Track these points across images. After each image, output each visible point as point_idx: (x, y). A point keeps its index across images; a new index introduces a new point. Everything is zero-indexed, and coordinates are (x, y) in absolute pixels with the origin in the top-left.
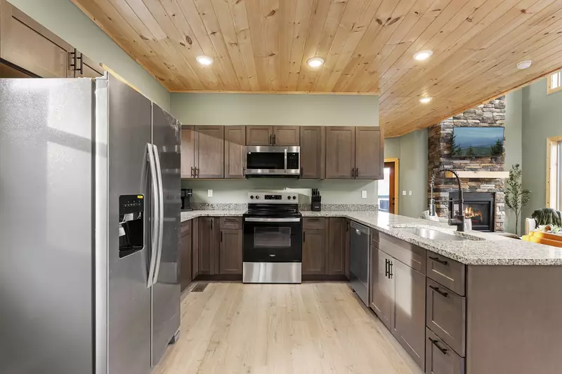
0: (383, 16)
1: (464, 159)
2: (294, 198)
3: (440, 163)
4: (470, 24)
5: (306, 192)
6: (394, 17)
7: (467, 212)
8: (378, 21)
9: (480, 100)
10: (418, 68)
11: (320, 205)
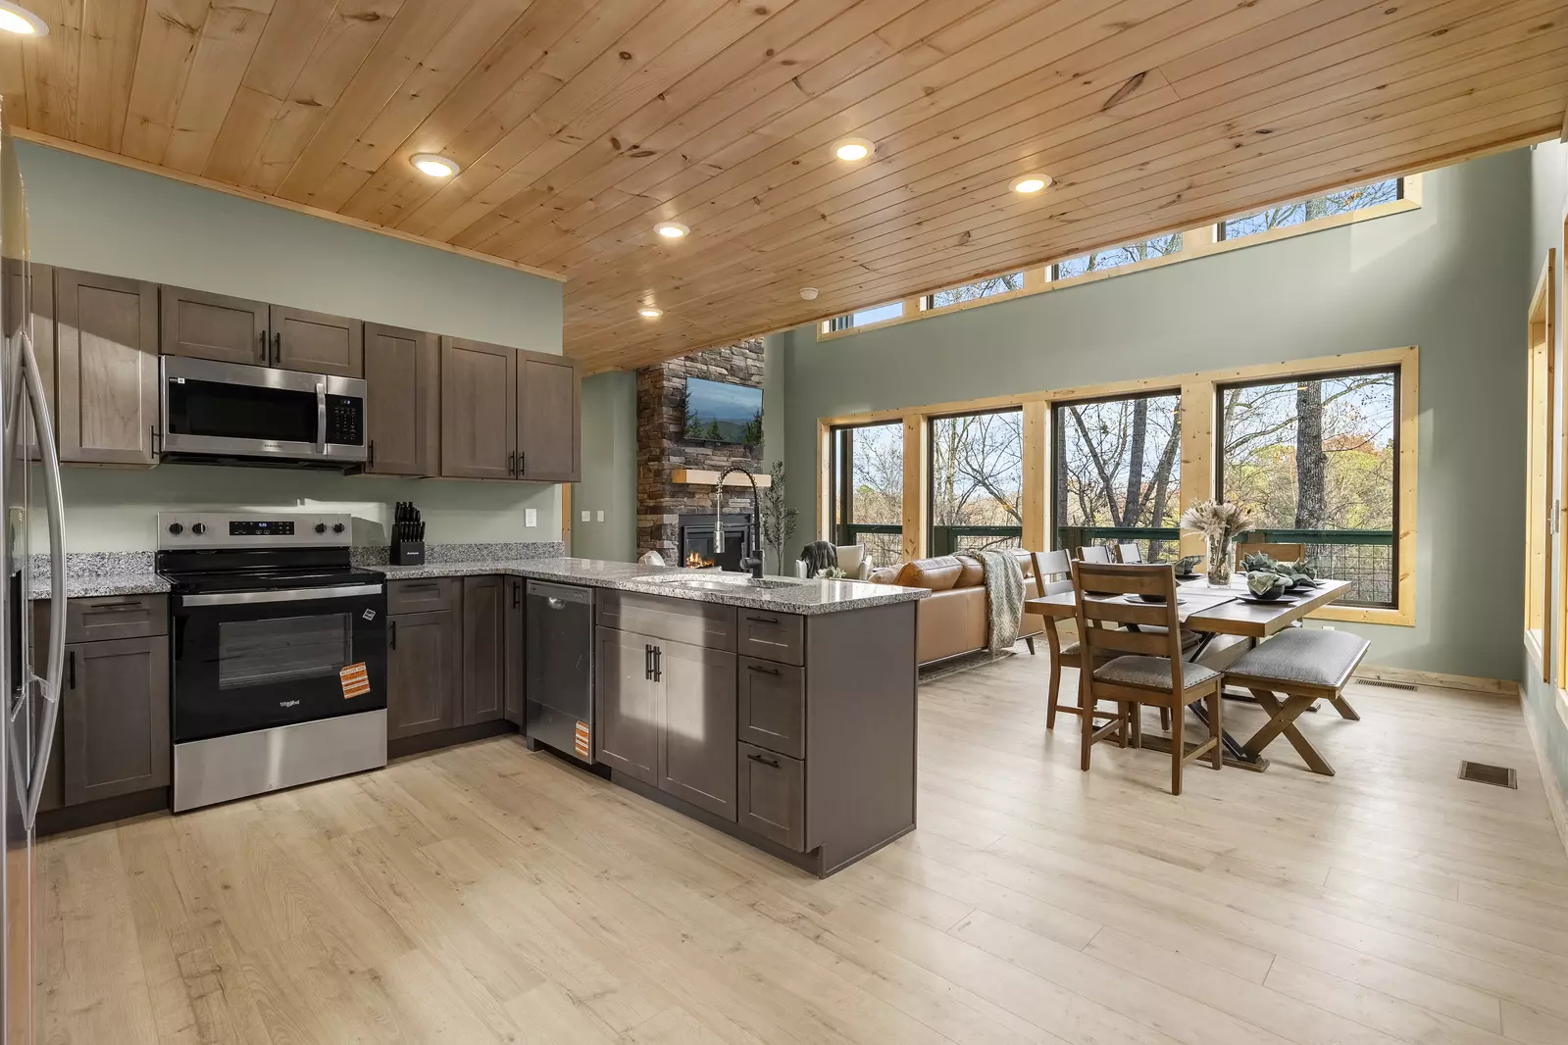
0: (627, 137)
1: (702, 444)
2: (339, 529)
3: (663, 451)
4: (757, 208)
5: (369, 511)
6: (646, 146)
7: (692, 560)
8: (615, 143)
9: (736, 334)
10: (656, 250)
11: (421, 548)
